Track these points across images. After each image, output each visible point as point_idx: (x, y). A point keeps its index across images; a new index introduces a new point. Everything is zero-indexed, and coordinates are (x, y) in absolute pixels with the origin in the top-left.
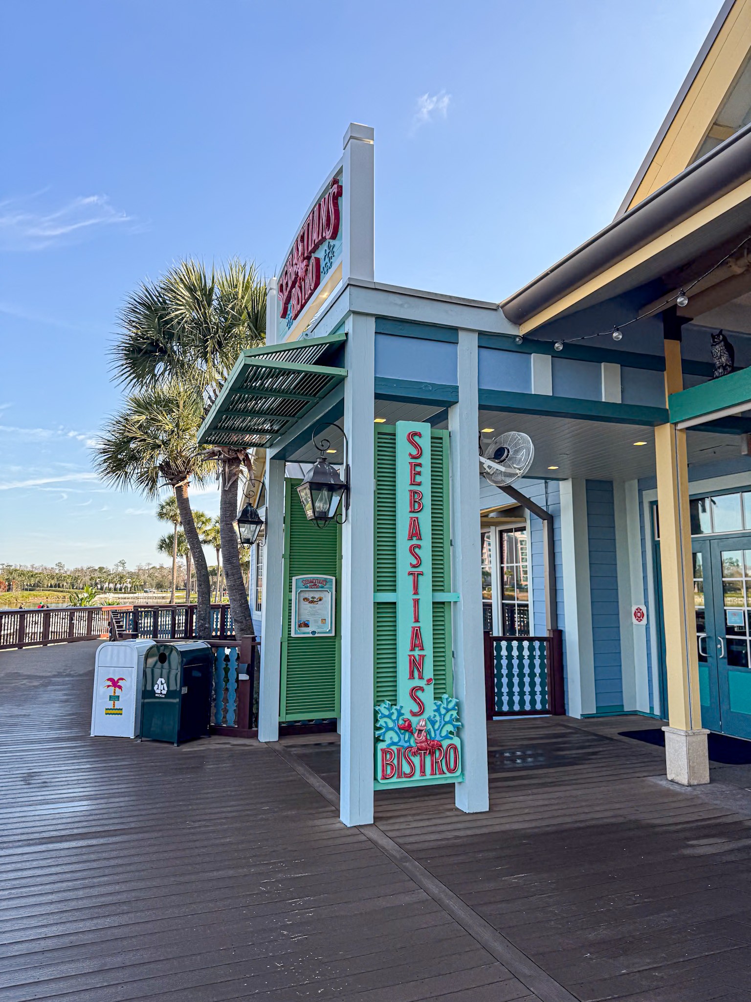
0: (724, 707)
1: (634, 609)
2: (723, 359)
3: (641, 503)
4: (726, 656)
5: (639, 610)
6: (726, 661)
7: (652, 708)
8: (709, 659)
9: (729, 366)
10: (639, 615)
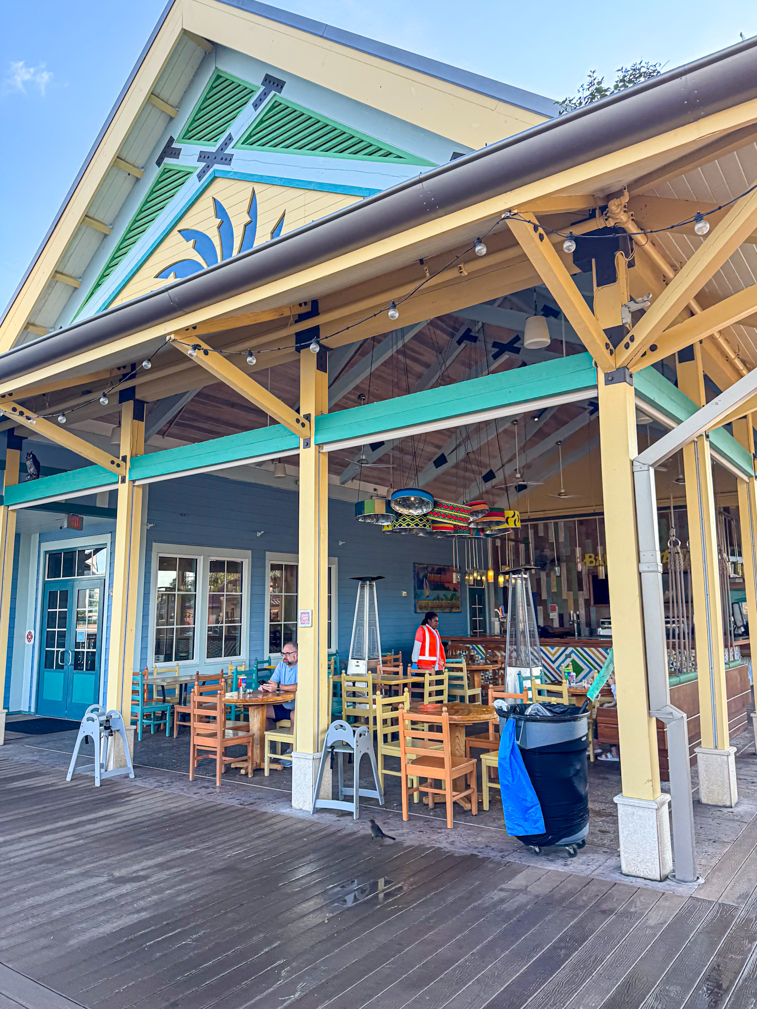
0: (69, 700)
1: (27, 633)
2: (32, 470)
3: (39, 552)
4: (73, 663)
5: (30, 633)
6: (73, 667)
7: (30, 707)
8: (65, 667)
9: (35, 475)
10: (30, 637)
